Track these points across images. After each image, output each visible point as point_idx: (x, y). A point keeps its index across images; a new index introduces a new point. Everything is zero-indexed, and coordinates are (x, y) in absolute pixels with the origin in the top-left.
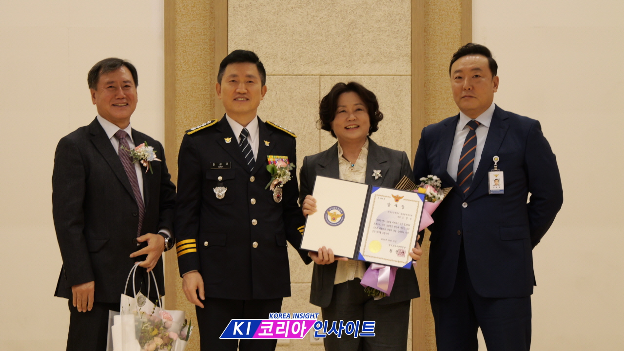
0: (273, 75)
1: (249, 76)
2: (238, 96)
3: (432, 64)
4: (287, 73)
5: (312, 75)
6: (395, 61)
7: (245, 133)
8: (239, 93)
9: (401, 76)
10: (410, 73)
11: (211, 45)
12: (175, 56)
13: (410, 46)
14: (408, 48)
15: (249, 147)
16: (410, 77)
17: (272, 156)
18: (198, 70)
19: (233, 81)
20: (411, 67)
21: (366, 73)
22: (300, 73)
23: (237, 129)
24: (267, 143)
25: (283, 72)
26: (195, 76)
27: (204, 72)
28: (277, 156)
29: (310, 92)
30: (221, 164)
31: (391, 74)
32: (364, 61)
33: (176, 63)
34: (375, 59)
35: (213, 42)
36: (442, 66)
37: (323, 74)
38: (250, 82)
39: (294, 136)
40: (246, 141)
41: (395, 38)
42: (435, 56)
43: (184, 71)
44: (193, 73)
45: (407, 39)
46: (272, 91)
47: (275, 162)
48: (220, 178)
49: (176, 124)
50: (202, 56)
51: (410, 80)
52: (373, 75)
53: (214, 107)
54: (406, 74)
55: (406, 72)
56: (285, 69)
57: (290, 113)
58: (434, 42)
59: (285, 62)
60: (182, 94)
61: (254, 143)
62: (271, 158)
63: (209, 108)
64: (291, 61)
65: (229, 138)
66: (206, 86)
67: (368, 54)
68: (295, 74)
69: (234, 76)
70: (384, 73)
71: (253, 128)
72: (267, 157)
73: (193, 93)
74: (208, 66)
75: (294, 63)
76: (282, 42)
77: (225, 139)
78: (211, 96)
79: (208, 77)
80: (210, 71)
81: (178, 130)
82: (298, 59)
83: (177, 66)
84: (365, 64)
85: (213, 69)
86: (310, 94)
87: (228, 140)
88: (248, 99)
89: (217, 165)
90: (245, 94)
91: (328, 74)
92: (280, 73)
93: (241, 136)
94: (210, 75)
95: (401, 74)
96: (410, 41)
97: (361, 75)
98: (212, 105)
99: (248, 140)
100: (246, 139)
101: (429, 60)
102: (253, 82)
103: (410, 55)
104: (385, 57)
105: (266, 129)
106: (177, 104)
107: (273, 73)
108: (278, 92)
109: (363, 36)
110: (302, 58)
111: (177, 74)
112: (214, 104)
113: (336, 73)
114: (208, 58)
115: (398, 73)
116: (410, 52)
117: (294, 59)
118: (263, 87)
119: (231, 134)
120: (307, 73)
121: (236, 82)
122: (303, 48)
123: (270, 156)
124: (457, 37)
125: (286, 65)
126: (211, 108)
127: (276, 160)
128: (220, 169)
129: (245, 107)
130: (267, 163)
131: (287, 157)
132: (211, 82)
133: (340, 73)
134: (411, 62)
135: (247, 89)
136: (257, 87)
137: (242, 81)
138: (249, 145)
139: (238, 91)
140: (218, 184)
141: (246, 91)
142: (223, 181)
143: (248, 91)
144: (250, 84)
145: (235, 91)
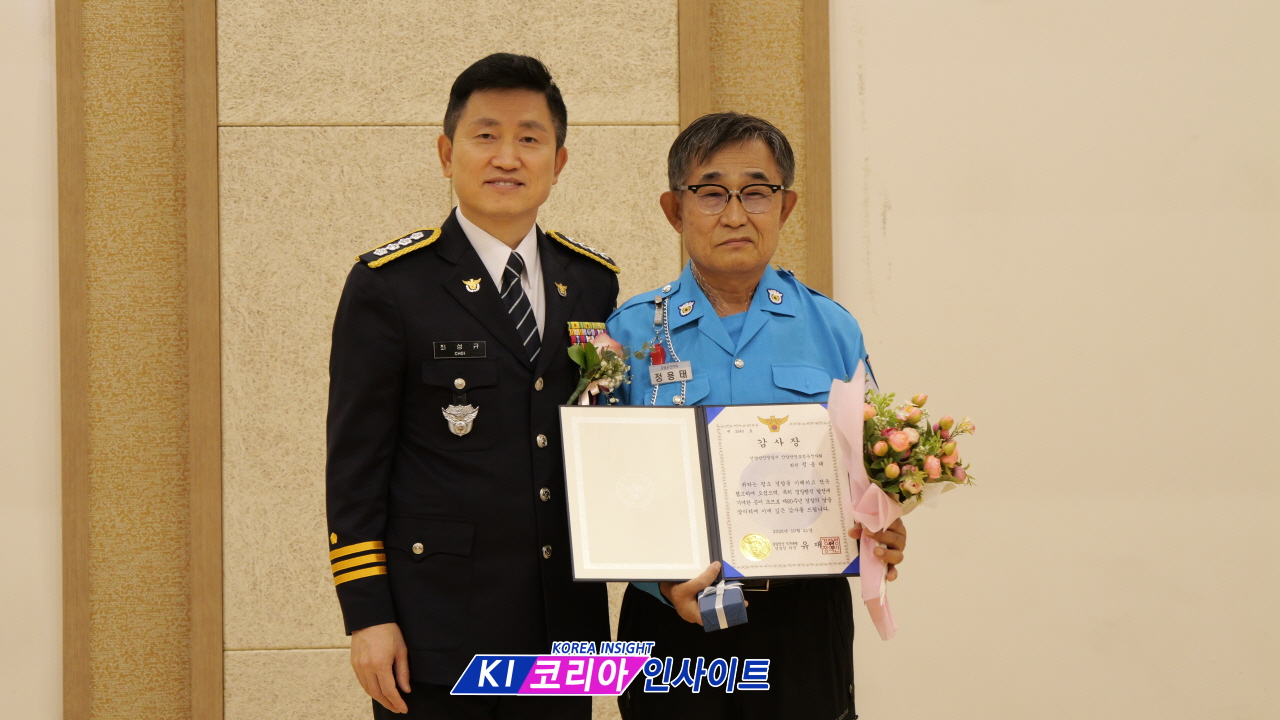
1: (528, 125)
2: (498, 174)
3: (731, 96)
4: (367, 120)
5: (431, 125)
6: (638, 87)
8: (499, 168)
9: (654, 125)
10: (678, 118)
11: (176, 51)
12: (84, 78)
13: (675, 50)
14: (670, 55)
17: (577, 323)
18: (143, 114)
19: (486, 136)
20: (677, 103)
22: (401, 120)
23: (495, 257)
24: (562, 290)
25: (359, 119)
26: (135, 129)
27: (159, 120)
28: (585, 324)
29: (427, 167)
30: (460, 347)
31: (629, 119)
33: (85, 96)
34: (587, 84)
36: (756, 99)
38: (529, 140)
40: (518, 288)
41: (639, 30)
42: (738, 74)
43: (108, 115)
44: (130, 121)
45: (667, 35)
46: (330, 164)
47: (584, 338)
48: (460, 383)
49: (89, 249)
50: (153, 79)
53: (184, 205)
54: (665, 119)
55: (667, 114)
56: (363, 109)
57: (377, 220)
58: (734, 40)
59: (363, 91)
60: (102, 175)
62: (576, 328)
63: (171, 209)
64: (379, 90)
65: (475, 278)
66: (164, 155)
68: (388, 122)
69: (490, 123)
70: (611, 120)
72: (567, 325)
73: (130, 171)
74: (167, 103)
75: (384, 95)
76: (354, 42)
77: (465, 282)
78: (176, 178)
79: (169, 133)
80: (173, 116)
81: (93, 264)
82: (395, 85)
83: (88, 103)
85: (180, 110)
86: (426, 172)
87: (473, 285)
88: (520, 184)
89: (452, 349)
90: (514, 170)
92: (351, 120)
94: (174, 125)
95: (654, 119)
96: (676, 38)
98: (180, 201)
100: (518, 282)
101: (723, 84)
102: (535, 140)
103: (675, 72)
104: (613, 77)
106: (91, 200)
107: (333, 121)
108: (346, 168)
110: (404, 83)
111: (88, 124)
112: (184, 199)
114: (169, 82)
115: (645, 119)
116: (676, 66)
117: (384, 83)
118: (560, 150)
119: (481, 271)
120: (420, 119)
121: (493, 138)
122: (407, 57)
123: (572, 324)
124: (792, 26)
125: (366, 99)
126: (176, 210)
127: (584, 333)
128: (459, 359)
129: (514, 203)
130: (568, 340)
132: (175, 145)
134: (679, 91)
135: (519, 159)
136: (546, 152)
137: (509, 137)
138: (525, 296)
139: (496, 163)
140: (457, 398)
141: (517, 164)
142: (466, 390)
143: (523, 165)
144: (529, 144)
145: (489, 163)
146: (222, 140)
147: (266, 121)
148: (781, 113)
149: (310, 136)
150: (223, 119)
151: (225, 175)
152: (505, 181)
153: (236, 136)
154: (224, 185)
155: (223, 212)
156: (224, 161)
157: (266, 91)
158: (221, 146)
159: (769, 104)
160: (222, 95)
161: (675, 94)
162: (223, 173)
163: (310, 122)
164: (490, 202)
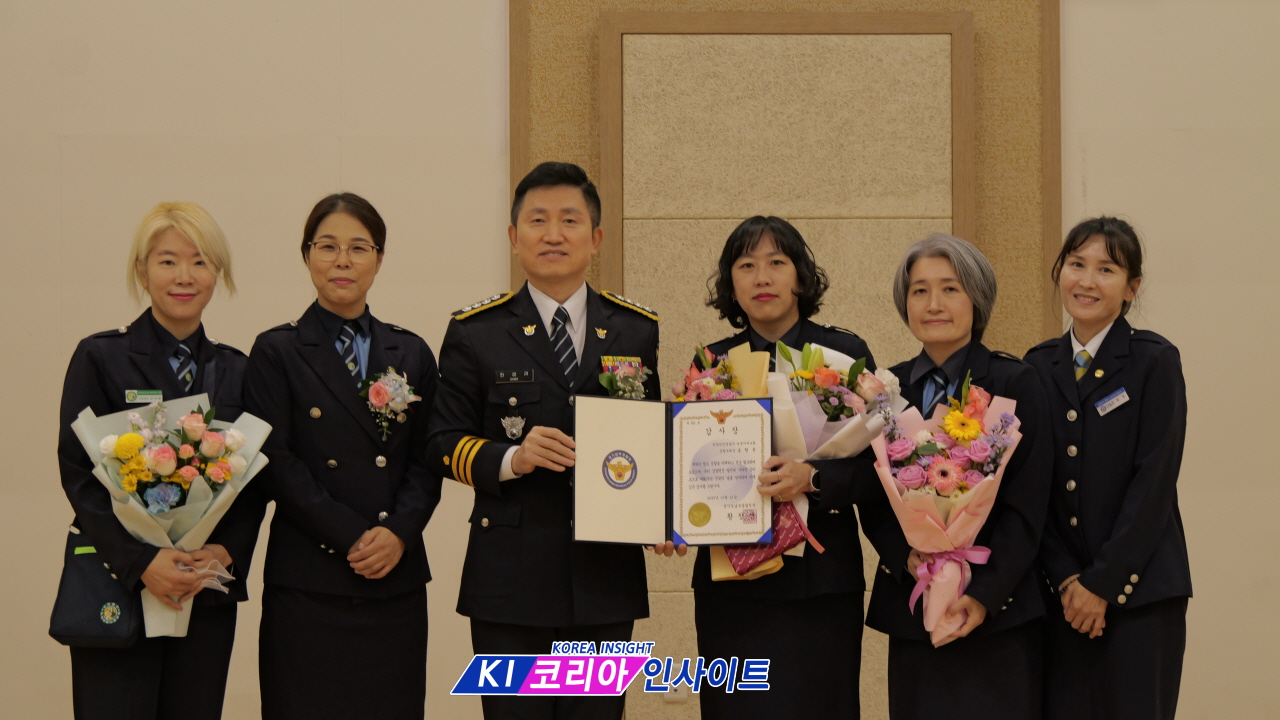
0: (705, 219)
1: (568, 211)
2: (549, 248)
3: (990, 198)
4: (728, 215)
6: (923, 191)
7: (562, 316)
8: (549, 243)
9: (933, 218)
10: (950, 213)
11: (594, 167)
13: (949, 164)
14: (946, 169)
15: (569, 342)
16: (950, 221)
17: (611, 358)
19: (538, 220)
20: (951, 203)
21: (871, 214)
23: (547, 307)
24: (601, 333)
25: (722, 213)
28: (620, 358)
30: (514, 374)
31: (916, 214)
32: (867, 193)
34: (886, 189)
35: (596, 161)
37: (793, 216)
38: (570, 221)
39: (654, 318)
40: (564, 331)
41: (923, 150)
42: (995, 182)
45: (944, 153)
46: (702, 246)
47: (615, 368)
48: (513, 401)
51: (950, 225)
52: (883, 218)
53: (598, 275)
54: (942, 214)
55: (944, 211)
56: (726, 207)
58: (992, 158)
59: (726, 195)
61: (577, 334)
62: (608, 361)
64: (737, 193)
65: (532, 325)
67: (874, 180)
69: (541, 211)
70: (904, 215)
71: (576, 306)
72: (600, 360)
75: (740, 196)
76: (719, 159)
77: (524, 328)
82: (748, 190)
84: (868, 197)
87: (529, 330)
88: (565, 254)
89: (508, 376)
90: (559, 243)
91: (802, 215)
92: (717, 215)
93: (554, 323)
95: (934, 214)
96: (950, 156)
97: (862, 218)
98: (596, 272)
99: (568, 328)
100: (564, 327)
101: (984, 189)
102: (574, 222)
103: (949, 180)
104: (905, 185)
105: (601, 308)
107: (704, 216)
109: (865, 147)
110: (755, 188)
113: (816, 214)
115: (927, 214)
116: (950, 176)
117: (741, 189)
118: (596, 229)
119: (536, 319)
121: (543, 221)
122: (757, 170)
123: (606, 358)
124: (1034, 147)
125: (727, 200)
127: (617, 364)
128: (514, 384)
129: (561, 268)
130: (601, 369)
131: (639, 359)
133: (824, 213)
134: (952, 194)
135: (563, 236)
136: (584, 229)
137: (554, 221)
138: (569, 338)
139: (546, 239)
140: (510, 412)
141: (561, 239)
142: (518, 406)
143: (566, 239)
144: (570, 225)
145: (541, 240)
146: (625, 229)
147: (657, 215)
148: (1026, 210)
149: (688, 226)
150: (626, 214)
151: (627, 254)
152: (554, 252)
153: (635, 226)
154: (627, 261)
155: (626, 280)
156: (627, 244)
157: (657, 194)
158: (625, 233)
159: (1017, 203)
160: (625, 197)
161: (949, 196)
162: (626, 253)
163: (689, 216)
164: (545, 269)
